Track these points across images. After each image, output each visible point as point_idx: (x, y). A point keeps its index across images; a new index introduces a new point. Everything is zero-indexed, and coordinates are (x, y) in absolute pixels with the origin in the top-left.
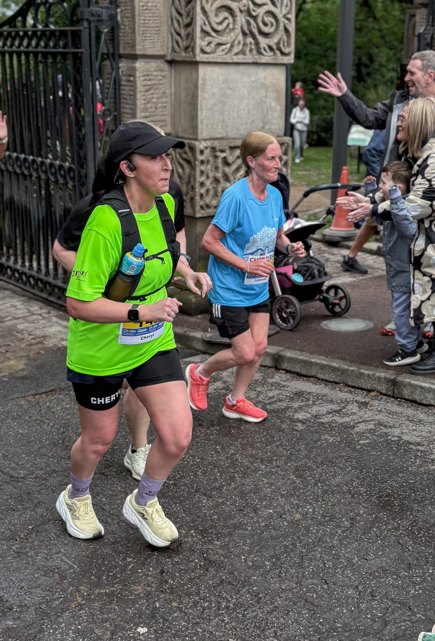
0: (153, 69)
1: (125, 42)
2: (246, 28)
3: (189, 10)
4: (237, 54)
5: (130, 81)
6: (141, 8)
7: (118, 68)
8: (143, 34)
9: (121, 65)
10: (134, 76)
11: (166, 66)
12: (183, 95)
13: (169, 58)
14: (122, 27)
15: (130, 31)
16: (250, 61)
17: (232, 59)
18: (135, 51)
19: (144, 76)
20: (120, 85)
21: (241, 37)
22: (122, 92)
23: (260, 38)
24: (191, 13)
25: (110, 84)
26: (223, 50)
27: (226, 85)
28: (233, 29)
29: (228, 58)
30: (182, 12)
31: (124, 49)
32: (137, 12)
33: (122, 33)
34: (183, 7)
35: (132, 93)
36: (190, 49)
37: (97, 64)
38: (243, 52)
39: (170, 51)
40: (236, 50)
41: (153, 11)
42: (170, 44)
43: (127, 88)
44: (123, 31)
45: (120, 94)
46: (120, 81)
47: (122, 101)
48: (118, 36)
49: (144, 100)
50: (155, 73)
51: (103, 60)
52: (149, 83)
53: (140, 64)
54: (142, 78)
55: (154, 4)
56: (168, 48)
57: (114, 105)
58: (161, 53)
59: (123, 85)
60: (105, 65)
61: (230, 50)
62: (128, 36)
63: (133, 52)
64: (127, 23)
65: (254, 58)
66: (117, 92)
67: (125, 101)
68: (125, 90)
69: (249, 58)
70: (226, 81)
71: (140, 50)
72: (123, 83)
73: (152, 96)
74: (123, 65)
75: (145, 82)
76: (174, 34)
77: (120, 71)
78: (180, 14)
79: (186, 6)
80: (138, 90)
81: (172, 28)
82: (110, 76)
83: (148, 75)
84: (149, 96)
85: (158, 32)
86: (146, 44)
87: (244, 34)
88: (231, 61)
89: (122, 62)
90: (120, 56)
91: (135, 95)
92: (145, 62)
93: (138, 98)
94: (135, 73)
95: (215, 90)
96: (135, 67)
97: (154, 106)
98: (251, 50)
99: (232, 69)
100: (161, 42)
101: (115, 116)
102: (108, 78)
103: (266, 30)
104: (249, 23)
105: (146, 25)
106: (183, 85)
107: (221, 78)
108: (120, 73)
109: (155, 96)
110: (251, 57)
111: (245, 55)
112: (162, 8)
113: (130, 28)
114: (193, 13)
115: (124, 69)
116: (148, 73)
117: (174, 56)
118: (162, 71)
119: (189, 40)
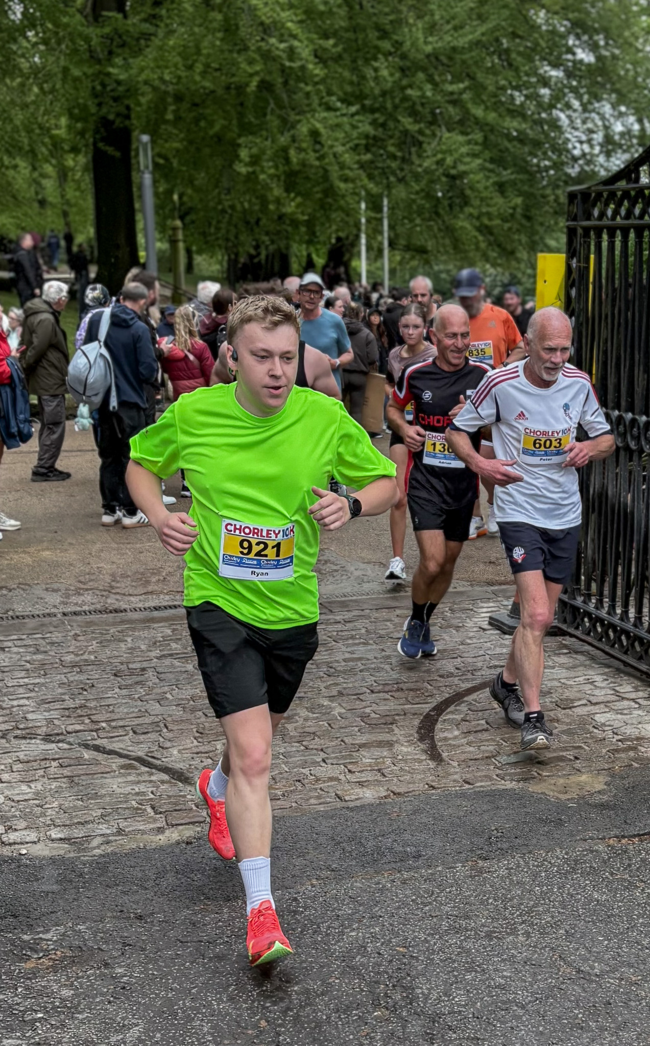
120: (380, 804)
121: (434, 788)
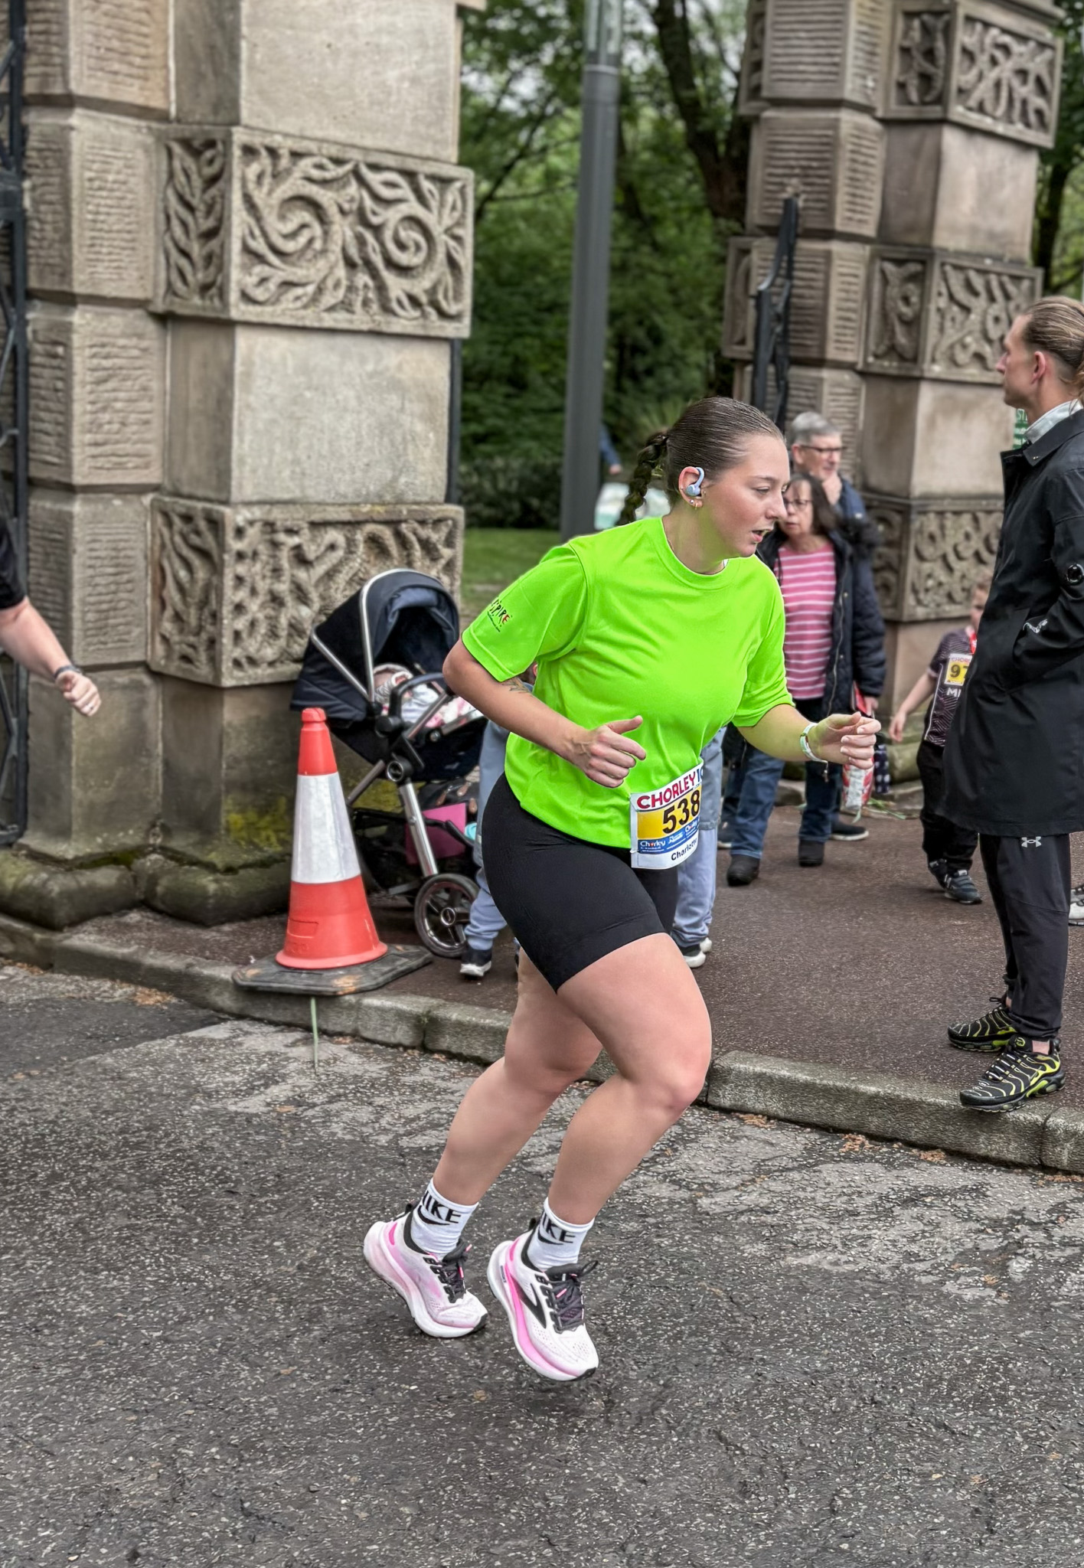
0: (117, 331)
1: (42, 261)
2: (354, 252)
3: (213, 198)
4: (331, 309)
5: (55, 356)
6: (87, 184)
7: (26, 323)
8: (92, 245)
9: (30, 316)
10: (67, 345)
11: (151, 327)
12: (195, 396)
13: (160, 307)
14: (36, 225)
15: (57, 237)
16: (365, 327)
17: (321, 320)
18: (70, 285)
19: (92, 346)
20: (28, 364)
21: (341, 272)
22: (33, 381)
23: (389, 278)
24: (218, 207)
26: (298, 298)
27: (302, 379)
28: (324, 251)
29: (309, 318)
30: (195, 202)
31: (41, 276)
32: (75, 193)
33: (35, 238)
34: (198, 192)
35: (60, 385)
36: (214, 291)
38: (346, 306)
39: (162, 290)
40: (328, 299)
41: (118, 194)
42: (163, 275)
43: (47, 372)
44: (38, 235)
45: (27, 386)
46: (28, 353)
47: (33, 402)
48: (26, 247)
49: (93, 403)
50: (122, 342)
52: (106, 363)
53: (83, 317)
54: (88, 352)
55: (122, 177)
56: (156, 286)
57: (10, 410)
58: (139, 294)
59: (35, 365)
61: (315, 299)
62: (50, 246)
63: (65, 288)
64: (49, 218)
65: (374, 321)
66: (20, 379)
67: (42, 404)
68: (42, 377)
69: (360, 320)
70: (304, 369)
71: (82, 283)
72: (37, 359)
73: (112, 395)
74: (37, 316)
75: (95, 361)
76: (174, 254)
77: (29, 330)
78: (190, 208)
79: (204, 191)
80: (77, 379)
81: (167, 238)
82: (2, 340)
83: (103, 345)
84: (106, 395)
85: (131, 245)
86: (99, 269)
87: (350, 264)
88: (316, 324)
89: (33, 309)
90: (30, 295)
91: (68, 391)
92: (97, 314)
93: (75, 397)
94: (69, 339)
95: (274, 389)
96: (70, 323)
97: (117, 418)
98: (366, 303)
99: (319, 342)
100: (138, 269)
101: (14, 438)
103: (402, 258)
104: (361, 242)
105: (99, 226)
106: (194, 371)
107: (290, 362)
108: (30, 335)
109: (122, 395)
110: (367, 318)
111: (352, 312)
112: (141, 189)
113: (56, 230)
114: (223, 208)
115: (40, 326)
116: (105, 340)
117: (172, 303)
118: (140, 336)
119: (212, 269)
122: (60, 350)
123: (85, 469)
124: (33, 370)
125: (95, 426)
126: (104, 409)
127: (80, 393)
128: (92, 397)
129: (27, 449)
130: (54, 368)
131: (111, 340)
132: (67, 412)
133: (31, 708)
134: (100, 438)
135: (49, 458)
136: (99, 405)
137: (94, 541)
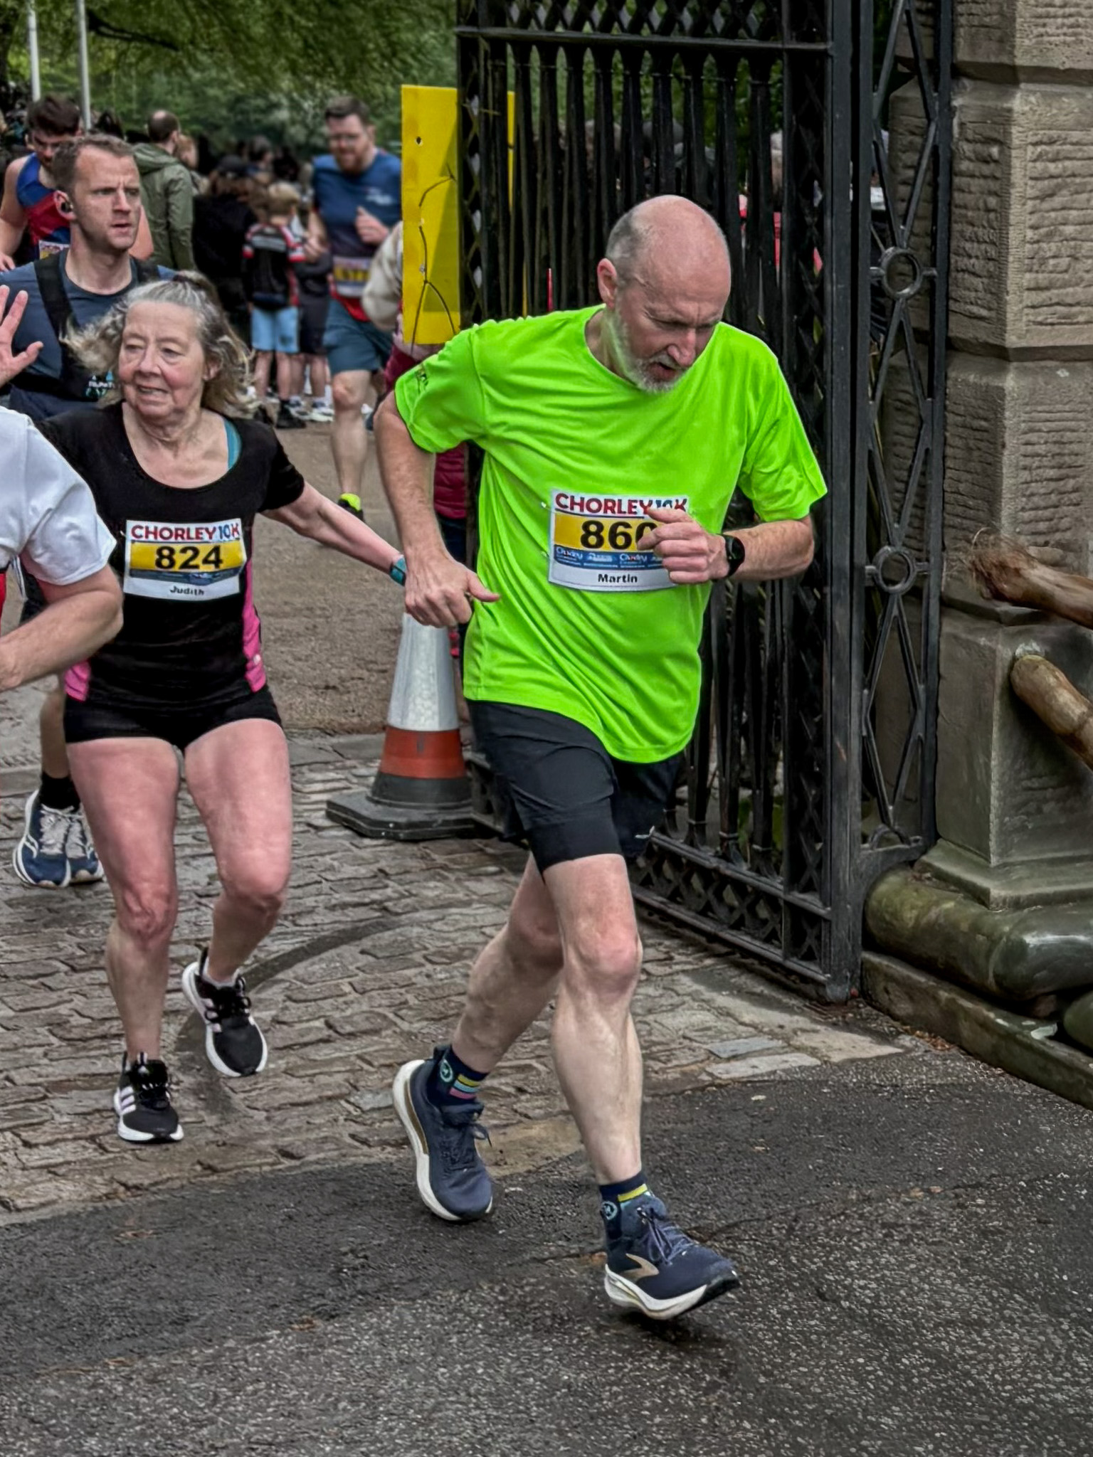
0: (1070, 120)
1: (976, 21)
5: (987, 160)
7: (952, 112)
9: (958, 102)
10: (1003, 144)
18: (1011, 54)
19: (1035, 144)
20: (952, 173)
22: (958, 197)
25: (916, 168)
31: (973, 45)
35: (992, 201)
37: (877, 98)
43: (976, 184)
45: (950, 205)
46: (952, 157)
47: (956, 227)
49: (1034, 228)
51: (897, 81)
52: (1053, 168)
53: (1028, 102)
54: (1031, 152)
57: (928, 241)
59: (962, 174)
60: (905, 100)
63: (1005, 59)
66: (941, 194)
67: (969, 230)
68: (970, 192)
71: (1026, 52)
72: (964, 166)
73: (1061, 215)
74: (966, 101)
75: (1040, 166)
77: (955, 121)
80: (1015, 193)
82: (918, 140)
83: (1051, 142)
84: (1053, 214)
86: (1050, 30)
89: (962, 91)
90: (958, 72)
91: (1002, 212)
92: (1045, 95)
93: (1012, 219)
94: (1008, 134)
96: (1010, 110)
101: (931, 281)
102: (910, 147)
108: (956, 130)
109: (1074, 214)
115: (969, 116)
116: (1054, 133)
120: (96, 1211)
121: (213, 1170)
122: (995, 150)
123: (1022, 326)
124: (957, 180)
125: (1036, 262)
126: (1049, 236)
127: (1017, 212)
128: (1034, 219)
129: (948, 297)
130: (985, 177)
131: (1063, 134)
132: (1000, 243)
133: (942, 671)
134: (1042, 278)
135: (975, 309)
136: (1043, 231)
137: (1032, 430)
